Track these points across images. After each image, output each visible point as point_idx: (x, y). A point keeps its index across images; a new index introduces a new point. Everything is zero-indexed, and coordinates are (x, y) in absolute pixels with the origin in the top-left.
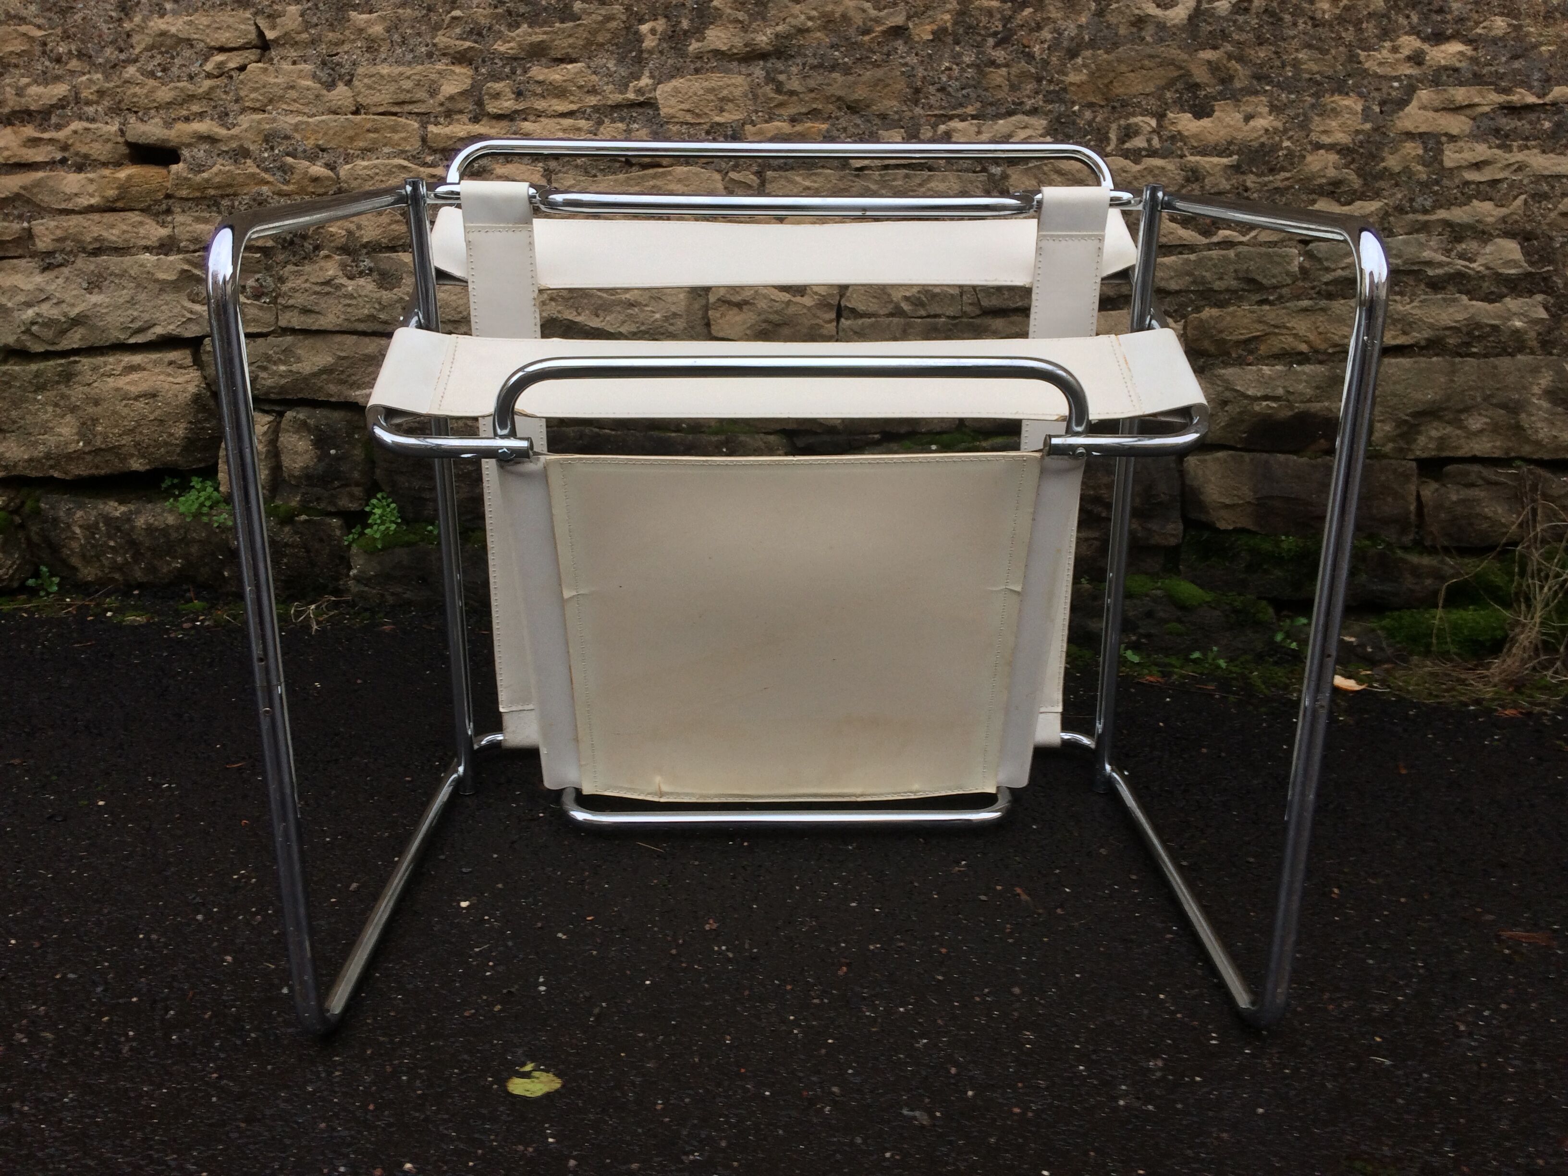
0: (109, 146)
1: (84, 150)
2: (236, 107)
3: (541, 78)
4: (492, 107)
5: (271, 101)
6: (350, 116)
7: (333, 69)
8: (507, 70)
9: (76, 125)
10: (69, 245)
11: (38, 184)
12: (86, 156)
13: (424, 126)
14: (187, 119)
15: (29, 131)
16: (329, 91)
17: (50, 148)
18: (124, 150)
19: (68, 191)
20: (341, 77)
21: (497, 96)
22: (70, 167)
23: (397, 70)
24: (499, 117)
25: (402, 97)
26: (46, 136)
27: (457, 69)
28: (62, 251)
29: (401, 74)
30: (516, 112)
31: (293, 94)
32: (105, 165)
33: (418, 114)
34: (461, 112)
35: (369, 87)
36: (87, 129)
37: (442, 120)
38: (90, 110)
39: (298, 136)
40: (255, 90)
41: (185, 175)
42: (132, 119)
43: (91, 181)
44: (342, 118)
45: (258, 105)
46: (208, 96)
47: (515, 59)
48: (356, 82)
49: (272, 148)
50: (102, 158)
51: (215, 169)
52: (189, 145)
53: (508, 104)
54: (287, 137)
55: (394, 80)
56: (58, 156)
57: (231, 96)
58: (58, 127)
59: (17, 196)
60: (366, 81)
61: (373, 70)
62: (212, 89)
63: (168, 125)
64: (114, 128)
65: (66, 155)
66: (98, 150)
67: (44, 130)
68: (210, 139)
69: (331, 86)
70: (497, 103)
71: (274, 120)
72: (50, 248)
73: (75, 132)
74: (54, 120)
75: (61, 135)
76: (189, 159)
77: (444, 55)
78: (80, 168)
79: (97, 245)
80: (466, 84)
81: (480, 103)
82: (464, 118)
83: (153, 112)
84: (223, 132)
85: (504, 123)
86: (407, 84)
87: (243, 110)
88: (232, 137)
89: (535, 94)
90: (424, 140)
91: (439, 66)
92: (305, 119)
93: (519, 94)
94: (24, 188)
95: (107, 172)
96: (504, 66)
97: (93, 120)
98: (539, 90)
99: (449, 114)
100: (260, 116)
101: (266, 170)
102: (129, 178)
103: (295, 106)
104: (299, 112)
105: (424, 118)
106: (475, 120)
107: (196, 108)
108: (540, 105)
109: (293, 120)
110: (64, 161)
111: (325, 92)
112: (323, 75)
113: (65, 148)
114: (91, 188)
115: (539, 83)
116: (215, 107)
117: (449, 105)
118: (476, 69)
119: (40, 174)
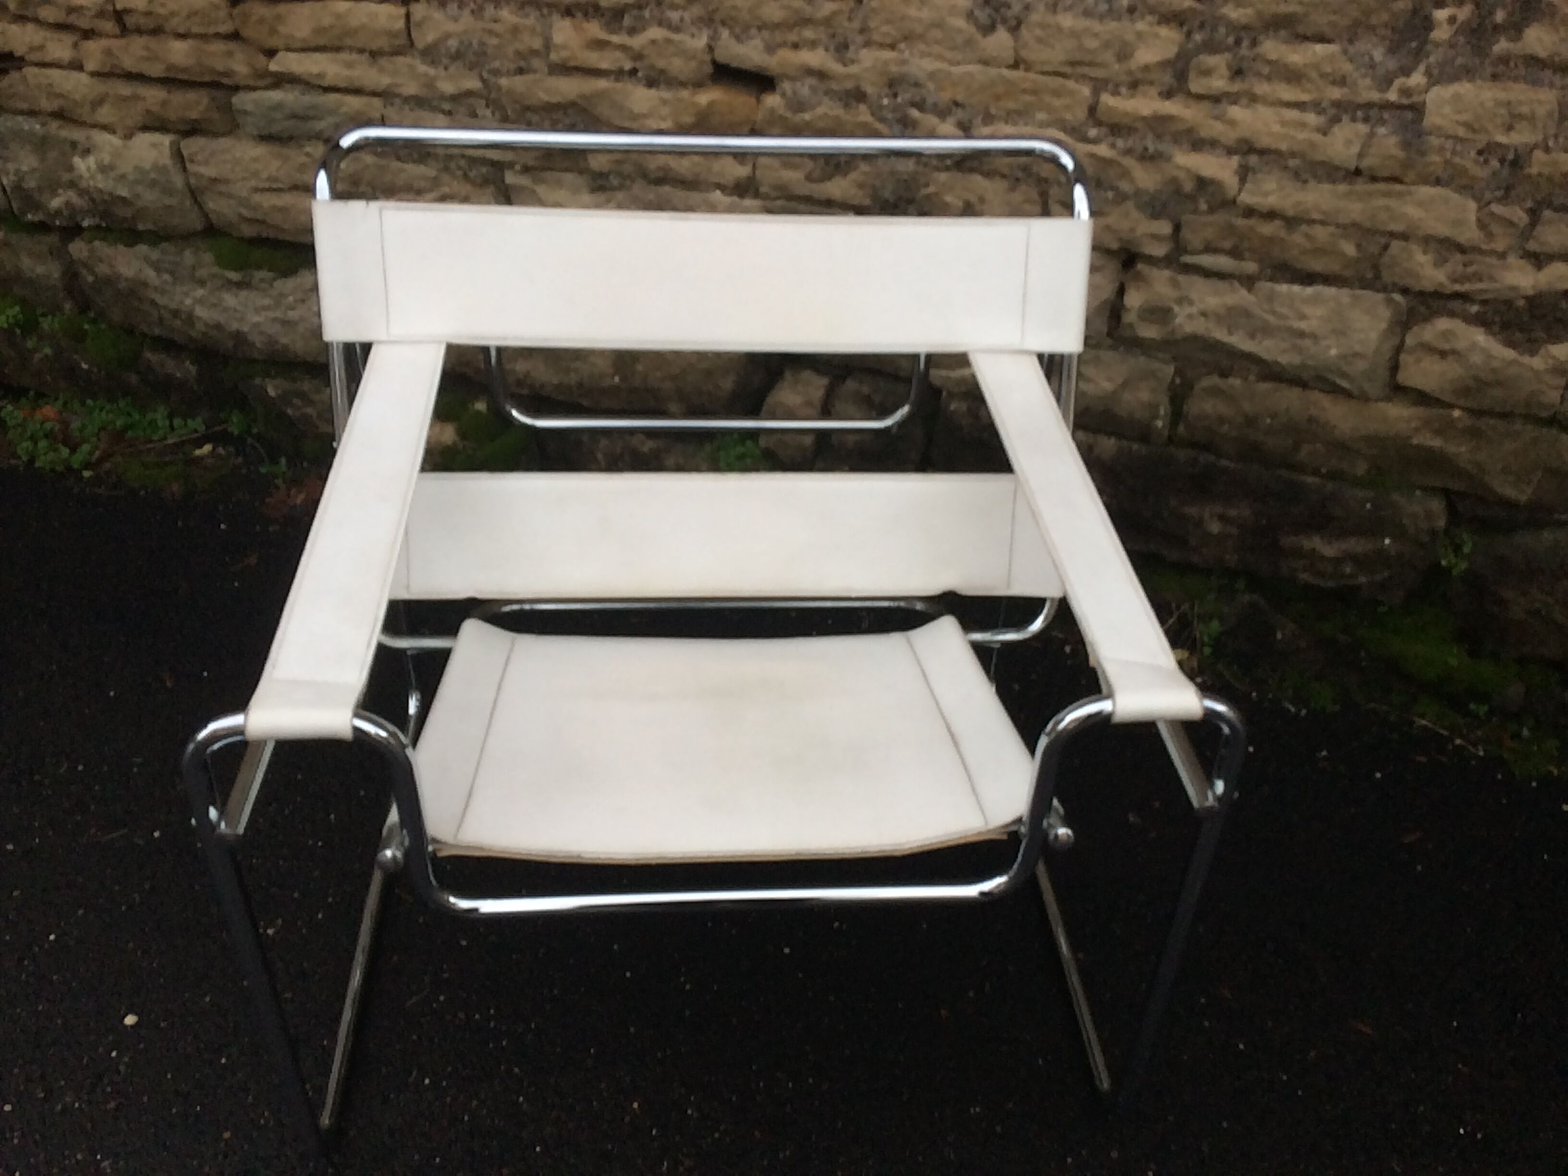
0: (693, 64)
1: (661, 64)
2: (860, 39)
3: (1273, 56)
4: (1196, 85)
5: (906, 38)
6: (1005, 72)
7: (997, 10)
8: (1231, 40)
9: (655, 33)
10: (627, 168)
11: (601, 94)
12: (662, 72)
13: (1096, 92)
14: (796, 46)
15: (595, 29)
16: (984, 36)
17: (618, 54)
18: (709, 69)
19: (636, 109)
20: (1004, 21)
21: (1207, 73)
22: (639, 81)
23: (1083, 23)
24: (1200, 97)
25: (1078, 57)
26: (615, 39)
27: (1164, 31)
28: (620, 174)
29: (1087, 30)
30: (1227, 95)
31: (937, 34)
32: (683, 84)
33: (1091, 79)
34: (1151, 83)
35: (1040, 40)
36: (668, 41)
37: (1123, 90)
38: (674, 16)
39: (931, 86)
40: (889, 22)
41: (781, 112)
42: (725, 33)
43: (664, 102)
44: (993, 72)
45: (888, 41)
46: (827, 22)
47: (1246, 28)
48: (1024, 31)
49: (895, 95)
50: (682, 77)
51: (820, 111)
52: (793, 79)
53: (1219, 83)
54: (917, 85)
55: (1073, 34)
56: (628, 66)
57: (856, 24)
58: (632, 31)
59: (573, 104)
60: (1038, 32)
61: (1050, 19)
62: (834, 14)
63: (770, 49)
64: (701, 41)
65: (638, 65)
66: (677, 66)
67: (613, 32)
68: (821, 75)
69: (989, 29)
70: (1204, 81)
71: (904, 62)
72: (605, 170)
73: (653, 42)
74: (627, 21)
75: (637, 42)
76: (789, 92)
77: (1151, 13)
78: (651, 83)
79: (661, 174)
80: (1171, 52)
81: (1182, 76)
82: (1153, 91)
83: (753, 31)
84: (835, 67)
85: (1206, 105)
86: (1092, 44)
87: (867, 44)
88: (849, 76)
89: (1259, 74)
90: (1092, 110)
91: (1140, 26)
92: (944, 66)
93: (1238, 73)
94: (583, 97)
95: (685, 94)
96: (1227, 35)
97: (677, 29)
98: (1266, 70)
99: (1134, 86)
100: (888, 55)
101: (882, 120)
102: (711, 104)
103: (937, 49)
104: (940, 58)
105: (1099, 86)
106: (1168, 94)
107: (809, 33)
108: (1262, 88)
109: (929, 65)
110: (633, 72)
111: (978, 36)
112: (982, 15)
113: (638, 56)
114: (665, 111)
115: (1269, 62)
116: (833, 36)
117: (1139, 75)
118: (1189, 34)
119: (602, 84)
